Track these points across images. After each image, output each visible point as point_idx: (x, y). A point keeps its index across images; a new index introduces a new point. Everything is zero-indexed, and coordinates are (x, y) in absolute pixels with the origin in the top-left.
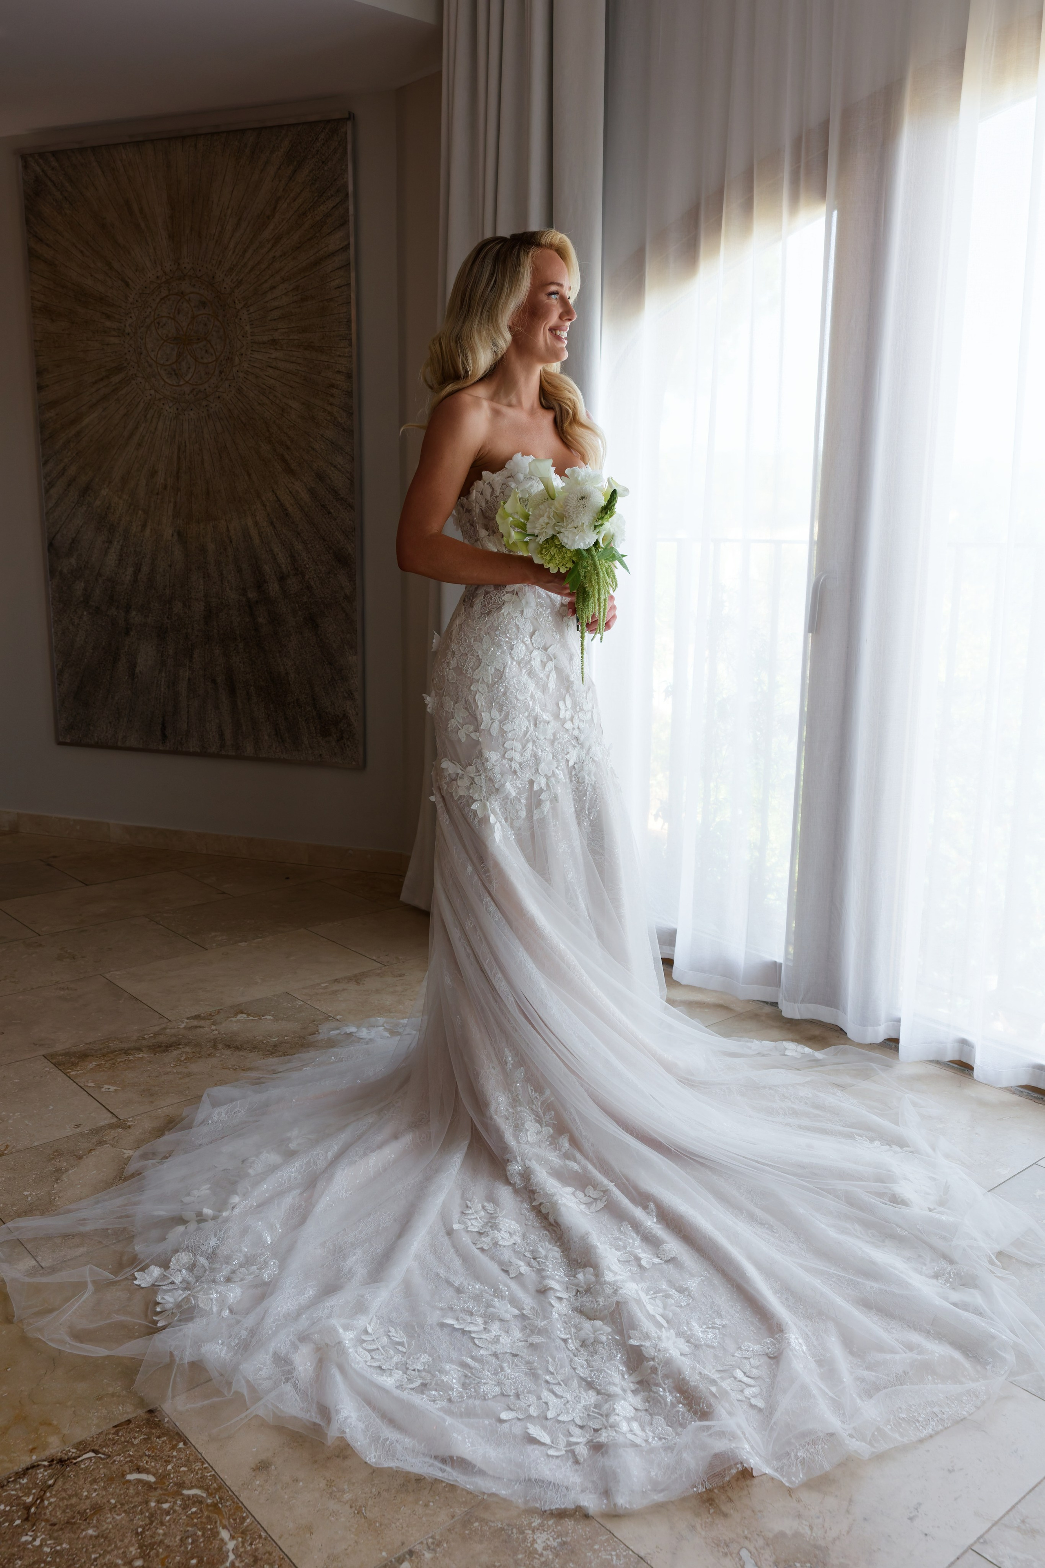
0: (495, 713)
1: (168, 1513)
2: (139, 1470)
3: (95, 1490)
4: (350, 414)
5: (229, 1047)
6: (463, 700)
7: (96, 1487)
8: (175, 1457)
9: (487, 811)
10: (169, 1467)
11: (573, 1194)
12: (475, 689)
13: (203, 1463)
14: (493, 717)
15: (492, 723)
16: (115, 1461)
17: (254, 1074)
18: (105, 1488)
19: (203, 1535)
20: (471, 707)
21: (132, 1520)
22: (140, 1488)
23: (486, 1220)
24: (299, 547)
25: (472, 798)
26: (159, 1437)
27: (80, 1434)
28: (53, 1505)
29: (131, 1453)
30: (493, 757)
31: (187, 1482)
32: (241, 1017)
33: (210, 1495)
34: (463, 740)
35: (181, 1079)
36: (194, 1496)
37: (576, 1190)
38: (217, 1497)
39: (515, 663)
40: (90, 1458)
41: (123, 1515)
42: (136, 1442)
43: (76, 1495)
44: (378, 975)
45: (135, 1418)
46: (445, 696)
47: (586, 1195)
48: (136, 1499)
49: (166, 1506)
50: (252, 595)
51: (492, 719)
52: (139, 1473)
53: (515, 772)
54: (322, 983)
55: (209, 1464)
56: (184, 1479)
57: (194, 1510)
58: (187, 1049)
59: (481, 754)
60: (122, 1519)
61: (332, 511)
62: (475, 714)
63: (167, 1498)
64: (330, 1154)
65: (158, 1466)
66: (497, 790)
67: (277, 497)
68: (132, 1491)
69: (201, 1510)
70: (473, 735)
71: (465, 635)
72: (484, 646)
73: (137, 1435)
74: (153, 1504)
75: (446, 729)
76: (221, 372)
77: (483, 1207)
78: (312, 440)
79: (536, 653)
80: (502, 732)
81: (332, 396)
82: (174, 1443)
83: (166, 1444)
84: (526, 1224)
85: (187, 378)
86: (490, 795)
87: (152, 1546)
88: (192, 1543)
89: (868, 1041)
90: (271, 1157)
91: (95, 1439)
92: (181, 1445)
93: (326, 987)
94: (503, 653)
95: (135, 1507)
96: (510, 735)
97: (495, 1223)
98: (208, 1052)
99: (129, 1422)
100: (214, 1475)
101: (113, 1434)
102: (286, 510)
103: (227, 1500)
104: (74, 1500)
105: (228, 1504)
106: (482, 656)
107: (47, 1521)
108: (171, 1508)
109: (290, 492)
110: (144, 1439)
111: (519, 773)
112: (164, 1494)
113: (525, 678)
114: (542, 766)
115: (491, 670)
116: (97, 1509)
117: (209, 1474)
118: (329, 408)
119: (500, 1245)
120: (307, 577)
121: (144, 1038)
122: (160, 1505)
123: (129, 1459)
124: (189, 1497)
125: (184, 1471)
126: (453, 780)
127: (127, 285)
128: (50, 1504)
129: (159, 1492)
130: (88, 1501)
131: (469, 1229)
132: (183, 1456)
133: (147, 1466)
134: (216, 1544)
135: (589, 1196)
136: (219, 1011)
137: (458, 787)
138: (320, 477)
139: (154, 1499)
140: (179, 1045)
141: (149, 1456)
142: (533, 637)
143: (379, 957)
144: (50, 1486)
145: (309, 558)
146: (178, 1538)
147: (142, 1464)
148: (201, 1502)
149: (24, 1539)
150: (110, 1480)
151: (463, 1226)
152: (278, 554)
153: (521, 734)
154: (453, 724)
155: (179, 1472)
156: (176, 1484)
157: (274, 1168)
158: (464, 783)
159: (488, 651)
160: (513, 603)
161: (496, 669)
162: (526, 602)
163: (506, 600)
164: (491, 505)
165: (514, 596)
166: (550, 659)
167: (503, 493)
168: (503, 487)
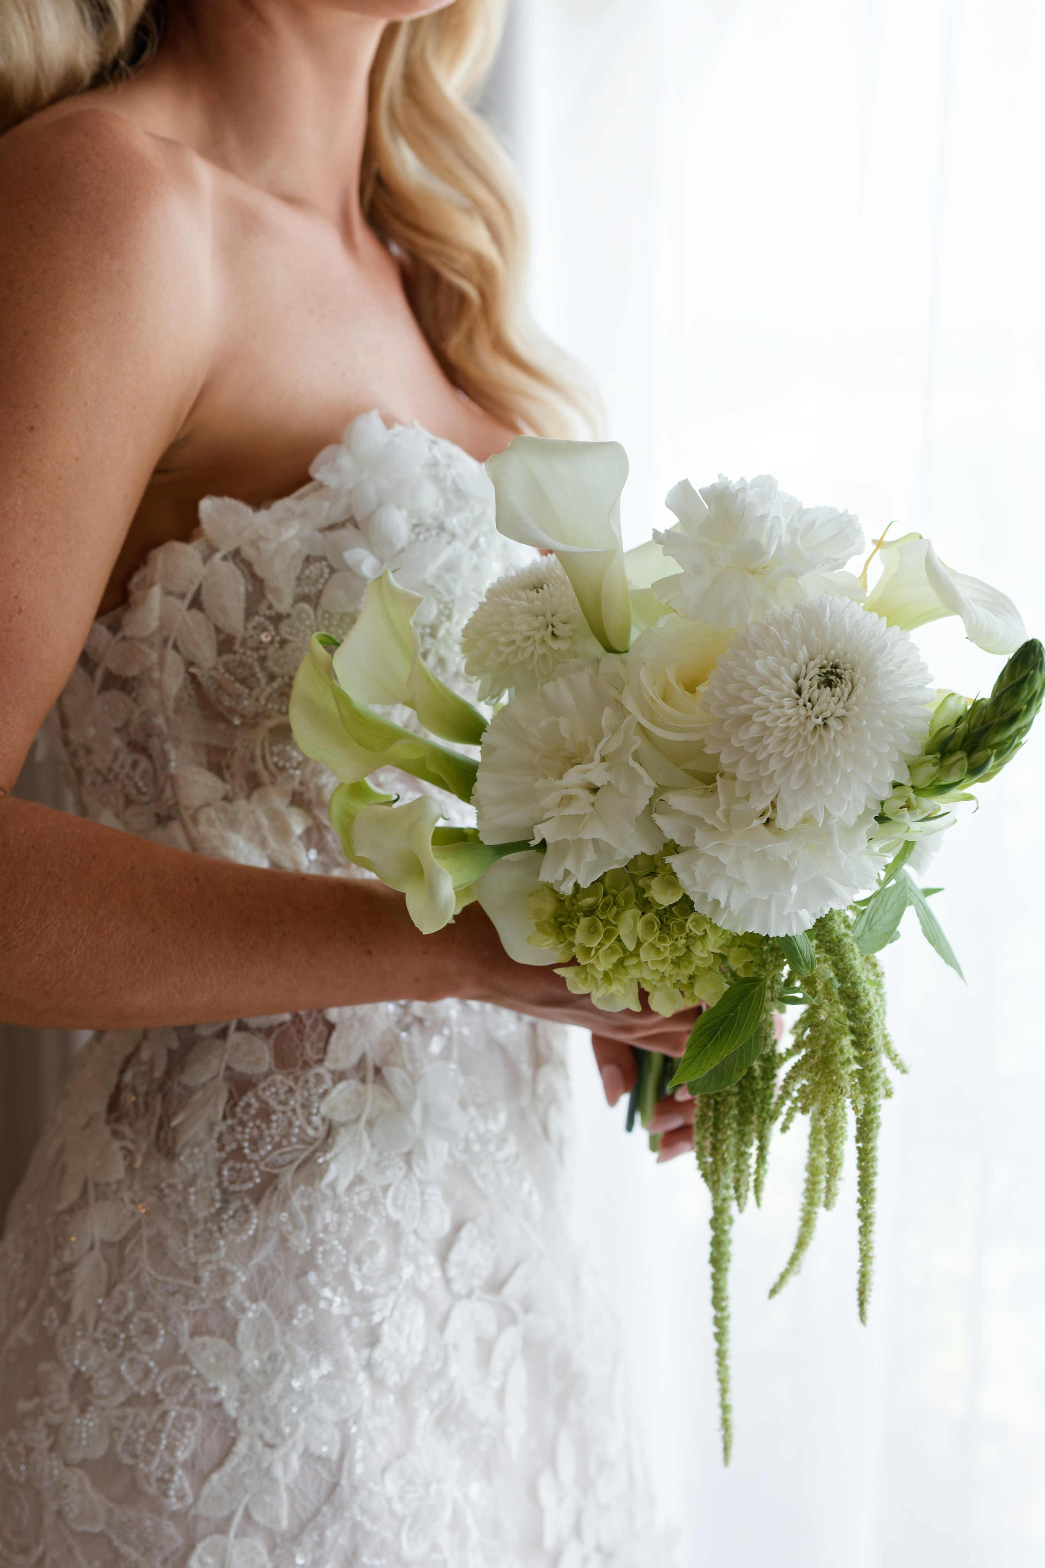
159: (269, 1373)
160: (370, 1124)
161: (308, 1456)
162: (426, 1109)
163: (337, 1118)
164: (251, 657)
165: (371, 1089)
166: (507, 1318)
167: (314, 599)
168: (314, 569)
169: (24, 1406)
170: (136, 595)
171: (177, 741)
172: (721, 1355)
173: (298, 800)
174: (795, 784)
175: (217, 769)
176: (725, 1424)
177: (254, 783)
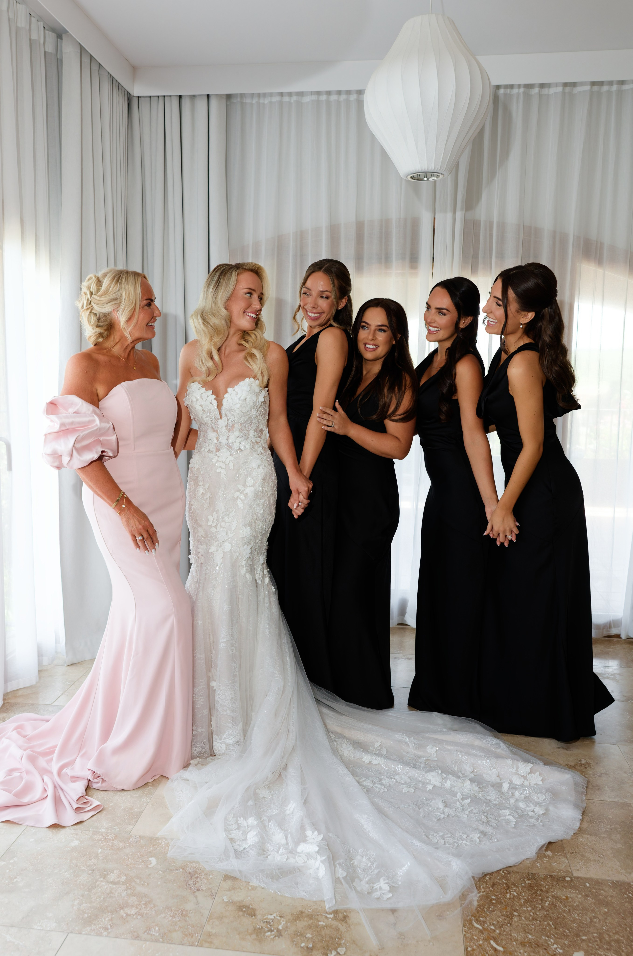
1: (493, 924)
2: (496, 950)
3: (520, 953)
7: (519, 954)
8: (476, 945)
10: (481, 942)
13: (465, 935)
18: (516, 951)
19: (484, 908)
21: (510, 930)
22: (499, 941)
31: (477, 931)
33: (471, 920)
36: (478, 924)
38: (469, 918)
41: (513, 935)
48: (504, 938)
49: (493, 927)
52: (496, 948)
55: (463, 932)
56: (477, 933)
57: (482, 919)
60: (514, 933)
63: (490, 930)
65: (486, 946)
68: (504, 942)
69: (479, 917)
74: (498, 931)
82: (472, 952)
87: (507, 916)
88: (490, 908)
92: (469, 949)
95: (506, 935)
100: (464, 927)
103: (465, 914)
107: (548, 953)
108: (491, 925)
112: (490, 932)
116: (523, 944)
117: (466, 928)
122: (495, 929)
124: (481, 925)
125: (476, 936)
129: (492, 935)
130: (526, 950)
132: (472, 944)
133: (491, 949)
134: (481, 902)
139: (496, 933)
141: (487, 953)
146: (495, 913)
147: (493, 952)
148: (477, 920)
149: (561, 951)
155: (478, 937)
156: (483, 933)
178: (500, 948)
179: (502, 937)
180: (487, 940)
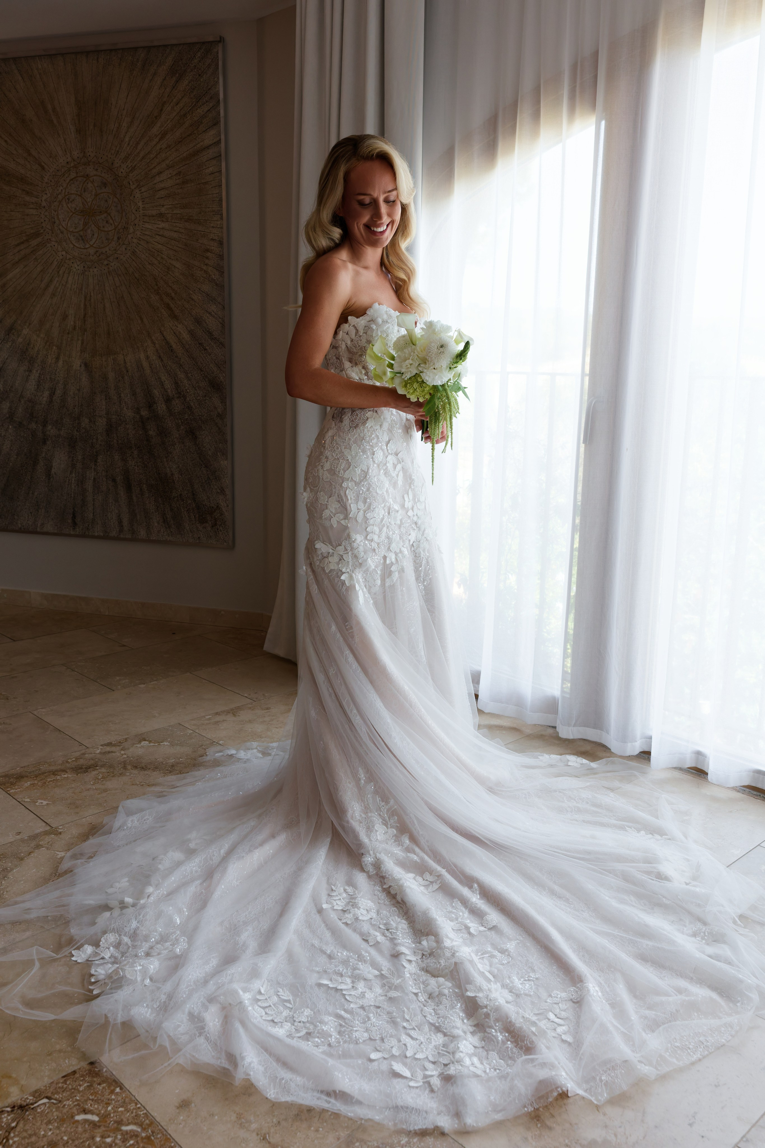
0: (361, 505)
2: (85, 1111)
3: (50, 1130)
4: (222, 273)
5: (136, 767)
6: (336, 494)
7: (51, 1127)
8: (114, 1100)
9: (353, 581)
10: (110, 1108)
11: (414, 878)
12: (345, 486)
13: (136, 1104)
14: (360, 508)
15: (358, 512)
16: (65, 1105)
17: (157, 789)
18: (58, 1128)
20: (342, 500)
22: (87, 1126)
23: (348, 901)
24: (181, 375)
25: (341, 571)
26: (99, 1084)
27: (35, 1084)
28: (17, 1143)
29: (78, 1098)
30: (358, 538)
31: (125, 1120)
32: (144, 743)
33: (144, 1129)
34: (335, 526)
35: (99, 794)
36: (131, 1131)
37: (416, 875)
38: (150, 1131)
39: (375, 465)
40: (44, 1104)
42: (81, 1089)
43: (35, 1134)
44: (250, 708)
45: (80, 1069)
46: (320, 492)
47: (424, 880)
48: (84, 1135)
49: (109, 1140)
50: (144, 413)
51: (358, 509)
52: (86, 1114)
53: (374, 550)
54: (207, 716)
55: (141, 1105)
56: (122, 1117)
57: (132, 1142)
58: (103, 770)
59: (349, 537)
61: (207, 348)
62: (346, 505)
63: (109, 1133)
64: (222, 852)
65: (100, 1108)
66: (361, 564)
67: (164, 336)
68: (80, 1129)
69: (137, 1142)
70: (343, 522)
71: (337, 444)
72: (353, 452)
73: (81, 1083)
75: (321, 517)
76: (119, 238)
77: (345, 890)
78: (192, 293)
79: (390, 457)
80: (366, 519)
81: (207, 258)
82: (112, 1088)
83: (106, 1089)
84: (379, 903)
85: (91, 243)
86: (355, 568)
89: (628, 754)
90: (177, 855)
91: (48, 1088)
92: (118, 1090)
93: (209, 719)
94: (367, 457)
95: (83, 1142)
96: (371, 522)
97: (355, 902)
98: (120, 772)
99: (74, 1072)
100: (146, 1113)
101: (62, 1083)
102: (171, 347)
103: (158, 1133)
104: (33, 1139)
105: (159, 1136)
106: (351, 460)
108: (114, 1141)
109: (174, 333)
110: (88, 1086)
111: (377, 551)
112: (107, 1131)
113: (382, 477)
114: (393, 546)
115: (358, 471)
116: (53, 1145)
117: (142, 1113)
118: (205, 268)
119: (360, 920)
120: (188, 399)
121: (67, 762)
122: (104, 1140)
123: (76, 1103)
124: (127, 1132)
125: (122, 1112)
126: (325, 557)
127: (43, 168)
128: (14, 1142)
129: (103, 1128)
130: (45, 1139)
131: (335, 908)
132: (120, 1098)
133: (91, 1108)
135: (427, 880)
136: (126, 739)
137: (330, 563)
138: (198, 321)
139: (99, 1135)
140: (97, 766)
141: (92, 1100)
142: (389, 445)
143: (250, 695)
144: (13, 1128)
145: (189, 385)
147: (87, 1107)
148: (137, 1136)
150: (62, 1120)
151: (330, 906)
152: (165, 381)
153: (379, 520)
154: (326, 513)
155: (118, 1112)
156: (115, 1122)
157: (179, 864)
158: (334, 559)
159: (356, 456)
160: (374, 418)
161: (362, 470)
162: (384, 418)
163: (369, 417)
164: (356, 343)
165: (375, 413)
166: (399, 462)
167: (366, 333)
168: (366, 328)
169: (317, 464)
170: (338, 332)
171: (344, 357)
172: (433, 465)
173: (364, 368)
174: (436, 360)
175: (350, 362)
176: (433, 477)
177: (356, 364)
178: (80, 1117)
179: (87, 1135)
180: (104, 1117)
